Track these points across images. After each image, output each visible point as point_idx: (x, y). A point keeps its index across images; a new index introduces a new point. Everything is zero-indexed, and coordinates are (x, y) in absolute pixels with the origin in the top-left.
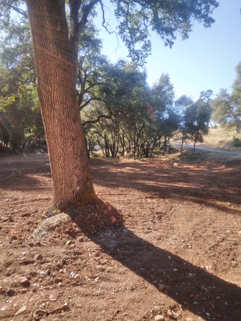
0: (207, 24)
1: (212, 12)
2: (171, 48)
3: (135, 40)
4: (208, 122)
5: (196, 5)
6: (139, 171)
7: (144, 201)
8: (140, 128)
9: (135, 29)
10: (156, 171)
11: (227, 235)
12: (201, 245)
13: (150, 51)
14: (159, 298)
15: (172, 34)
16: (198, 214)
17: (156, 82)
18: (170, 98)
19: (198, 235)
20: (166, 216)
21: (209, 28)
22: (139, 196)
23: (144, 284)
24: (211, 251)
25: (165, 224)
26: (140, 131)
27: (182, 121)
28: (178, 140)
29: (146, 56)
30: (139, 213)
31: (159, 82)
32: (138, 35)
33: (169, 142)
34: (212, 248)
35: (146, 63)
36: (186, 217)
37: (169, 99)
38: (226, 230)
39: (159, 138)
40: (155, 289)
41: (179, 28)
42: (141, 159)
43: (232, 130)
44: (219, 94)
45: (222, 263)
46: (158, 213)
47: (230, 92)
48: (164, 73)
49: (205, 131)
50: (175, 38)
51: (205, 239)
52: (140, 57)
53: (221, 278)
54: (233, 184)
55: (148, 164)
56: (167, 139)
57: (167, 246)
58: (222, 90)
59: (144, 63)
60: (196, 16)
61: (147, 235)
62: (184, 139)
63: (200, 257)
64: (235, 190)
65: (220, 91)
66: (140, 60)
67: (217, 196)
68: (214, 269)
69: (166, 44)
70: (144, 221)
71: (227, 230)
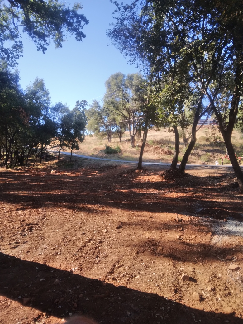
0: (79, 38)
1: (83, 27)
2: (44, 53)
3: (4, 37)
4: (84, 130)
5: (68, 17)
6: (11, 181)
7: (13, 214)
8: (13, 134)
9: (4, 26)
10: (31, 180)
11: (94, 235)
12: (70, 249)
13: (21, 53)
14: (22, 313)
15: (45, 40)
16: (70, 220)
17: (30, 85)
18: (46, 104)
19: (68, 240)
20: (37, 226)
21: (80, 42)
22: (8, 208)
23: (6, 303)
24: (79, 253)
25: (35, 235)
26: (13, 137)
27: (58, 128)
28: (55, 147)
29: (17, 56)
30: (6, 228)
31: (33, 86)
32: (7, 32)
33: (45, 150)
34: (80, 250)
35: (17, 64)
36: (58, 224)
37: (44, 105)
38: (93, 231)
39: (36, 145)
40: (19, 304)
41: (52, 35)
42: (15, 168)
43: (105, 139)
44: (92, 105)
45: (87, 262)
46: (28, 225)
47: (102, 104)
48: (39, 77)
49: (81, 139)
50: (47, 44)
51: (74, 243)
52: (11, 57)
53: (85, 276)
54: (104, 188)
55: (23, 173)
56: (44, 146)
57: (35, 257)
58: (94, 102)
59: (14, 64)
60: (68, 28)
61: (14, 251)
62: (61, 146)
63: (68, 261)
64: (105, 193)
65: (93, 102)
66: (10, 60)
67: (89, 200)
68: (80, 269)
69: (39, 49)
70: (12, 236)
71: (95, 230)
